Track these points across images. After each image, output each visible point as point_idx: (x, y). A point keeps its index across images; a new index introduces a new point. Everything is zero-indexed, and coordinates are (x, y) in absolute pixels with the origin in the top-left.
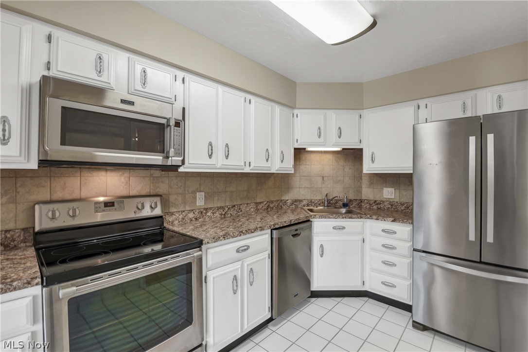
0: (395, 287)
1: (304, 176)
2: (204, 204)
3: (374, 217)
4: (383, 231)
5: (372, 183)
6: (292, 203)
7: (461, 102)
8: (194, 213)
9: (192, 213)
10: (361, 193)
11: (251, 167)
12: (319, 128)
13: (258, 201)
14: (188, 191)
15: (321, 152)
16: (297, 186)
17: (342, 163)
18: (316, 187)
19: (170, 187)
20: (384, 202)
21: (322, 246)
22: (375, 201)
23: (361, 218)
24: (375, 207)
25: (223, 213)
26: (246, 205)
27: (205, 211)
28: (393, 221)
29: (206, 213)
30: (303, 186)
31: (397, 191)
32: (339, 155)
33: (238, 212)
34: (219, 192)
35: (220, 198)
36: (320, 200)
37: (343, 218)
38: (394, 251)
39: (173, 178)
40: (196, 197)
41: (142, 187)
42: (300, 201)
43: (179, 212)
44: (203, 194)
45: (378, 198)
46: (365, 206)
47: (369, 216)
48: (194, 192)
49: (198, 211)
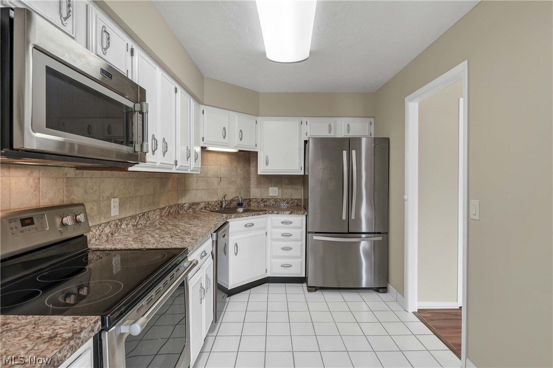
0: (292, 266)
1: (202, 177)
2: (118, 214)
3: (275, 212)
4: (282, 222)
5: (260, 183)
6: (190, 207)
7: (328, 124)
8: (110, 226)
9: (108, 226)
10: (250, 192)
11: (177, 167)
12: (224, 129)
13: (162, 207)
14: (103, 198)
15: (218, 152)
16: (194, 188)
17: (235, 164)
18: (213, 188)
19: (86, 192)
20: (269, 199)
21: (236, 245)
22: (263, 199)
23: (266, 213)
24: (262, 205)
25: (135, 224)
26: (153, 212)
27: (119, 223)
28: (290, 214)
29: (121, 225)
30: (200, 188)
31: (280, 189)
32: (233, 157)
33: (147, 221)
34: (131, 197)
35: (131, 205)
36: (216, 201)
37: (253, 215)
38: (291, 237)
39: (89, 179)
40: (111, 204)
41: (55, 193)
42: (198, 204)
43: (96, 226)
44: (117, 200)
45: (264, 197)
46: (253, 205)
47: (270, 212)
48: (109, 199)
49: (113, 223)
